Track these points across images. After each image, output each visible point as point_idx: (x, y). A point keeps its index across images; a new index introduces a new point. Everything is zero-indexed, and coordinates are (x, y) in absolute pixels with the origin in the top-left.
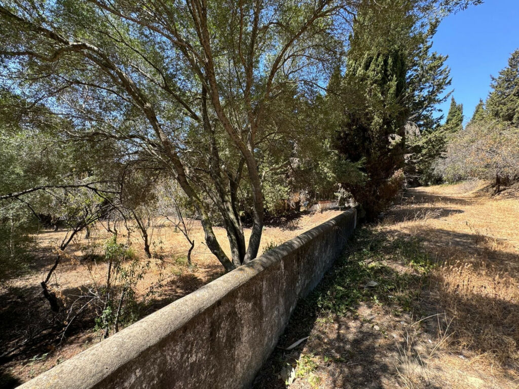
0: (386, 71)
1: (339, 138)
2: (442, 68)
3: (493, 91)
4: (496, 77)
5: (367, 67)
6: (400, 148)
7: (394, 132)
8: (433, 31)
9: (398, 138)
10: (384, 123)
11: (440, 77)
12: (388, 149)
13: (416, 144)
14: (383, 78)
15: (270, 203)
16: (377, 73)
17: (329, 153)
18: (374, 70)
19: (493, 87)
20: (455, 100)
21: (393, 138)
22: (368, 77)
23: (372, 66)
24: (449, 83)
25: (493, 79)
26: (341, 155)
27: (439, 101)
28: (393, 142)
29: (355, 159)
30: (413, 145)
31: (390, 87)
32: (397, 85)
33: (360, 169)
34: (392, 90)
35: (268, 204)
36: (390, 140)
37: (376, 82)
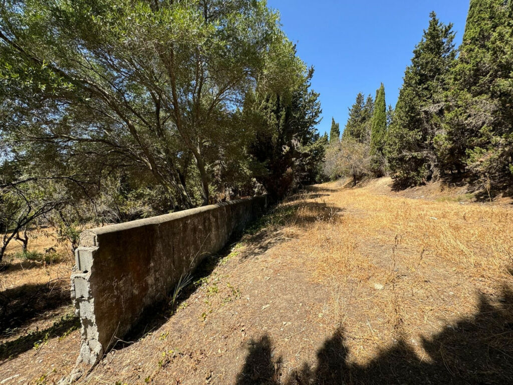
0: (279, 105)
1: (253, 146)
2: (317, 101)
3: (350, 118)
4: (351, 109)
5: (267, 101)
6: (290, 154)
7: (285, 144)
8: (310, 75)
9: (288, 148)
10: (279, 138)
11: (315, 108)
12: (283, 155)
13: (304, 152)
14: (277, 109)
15: (199, 201)
16: (274, 106)
17: (246, 158)
18: (271, 103)
19: (350, 115)
20: (335, 120)
21: (285, 148)
22: (269, 107)
23: (271, 101)
24: (321, 112)
25: (350, 110)
26: (255, 158)
27: (316, 123)
28: (285, 150)
29: (262, 160)
30: (303, 152)
31: (281, 115)
32: (286, 114)
33: (266, 167)
34: (283, 117)
35: (197, 201)
36: (283, 149)
37: (273, 111)
